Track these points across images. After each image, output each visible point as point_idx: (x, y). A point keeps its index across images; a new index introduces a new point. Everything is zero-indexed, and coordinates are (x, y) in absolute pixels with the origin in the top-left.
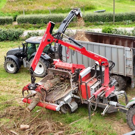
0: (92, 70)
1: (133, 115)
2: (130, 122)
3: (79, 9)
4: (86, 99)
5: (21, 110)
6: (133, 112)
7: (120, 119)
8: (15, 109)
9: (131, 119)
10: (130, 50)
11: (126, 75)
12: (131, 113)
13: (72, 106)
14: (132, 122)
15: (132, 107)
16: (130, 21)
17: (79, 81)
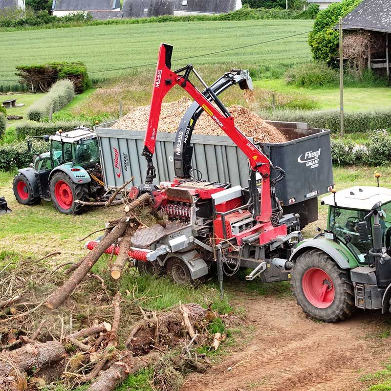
3: (245, 71)
13: (192, 266)
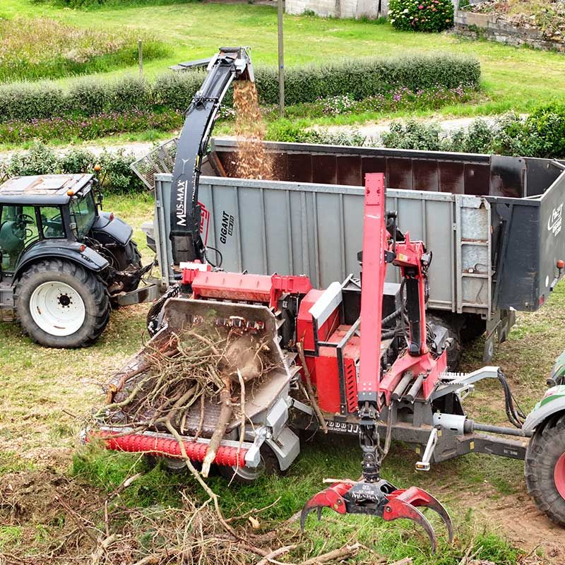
0: (345, 294)
1: (557, 458)
2: (545, 484)
4: (338, 414)
5: (57, 483)
6: (557, 443)
7: (478, 481)
8: (32, 483)
9: (545, 473)
10: (482, 206)
11: (464, 307)
12: (547, 450)
13: (280, 446)
14: (553, 484)
15: (553, 425)
16: (347, 101)
17: (299, 344)
